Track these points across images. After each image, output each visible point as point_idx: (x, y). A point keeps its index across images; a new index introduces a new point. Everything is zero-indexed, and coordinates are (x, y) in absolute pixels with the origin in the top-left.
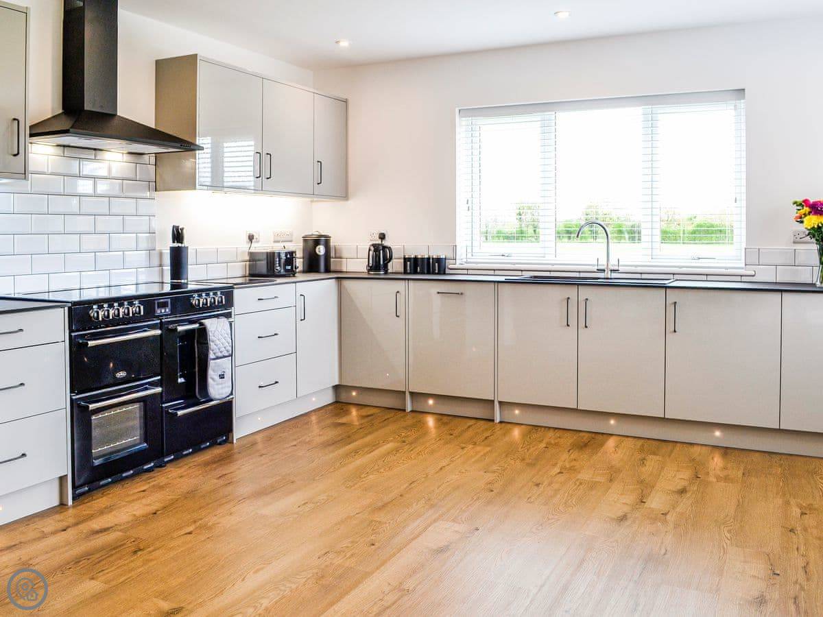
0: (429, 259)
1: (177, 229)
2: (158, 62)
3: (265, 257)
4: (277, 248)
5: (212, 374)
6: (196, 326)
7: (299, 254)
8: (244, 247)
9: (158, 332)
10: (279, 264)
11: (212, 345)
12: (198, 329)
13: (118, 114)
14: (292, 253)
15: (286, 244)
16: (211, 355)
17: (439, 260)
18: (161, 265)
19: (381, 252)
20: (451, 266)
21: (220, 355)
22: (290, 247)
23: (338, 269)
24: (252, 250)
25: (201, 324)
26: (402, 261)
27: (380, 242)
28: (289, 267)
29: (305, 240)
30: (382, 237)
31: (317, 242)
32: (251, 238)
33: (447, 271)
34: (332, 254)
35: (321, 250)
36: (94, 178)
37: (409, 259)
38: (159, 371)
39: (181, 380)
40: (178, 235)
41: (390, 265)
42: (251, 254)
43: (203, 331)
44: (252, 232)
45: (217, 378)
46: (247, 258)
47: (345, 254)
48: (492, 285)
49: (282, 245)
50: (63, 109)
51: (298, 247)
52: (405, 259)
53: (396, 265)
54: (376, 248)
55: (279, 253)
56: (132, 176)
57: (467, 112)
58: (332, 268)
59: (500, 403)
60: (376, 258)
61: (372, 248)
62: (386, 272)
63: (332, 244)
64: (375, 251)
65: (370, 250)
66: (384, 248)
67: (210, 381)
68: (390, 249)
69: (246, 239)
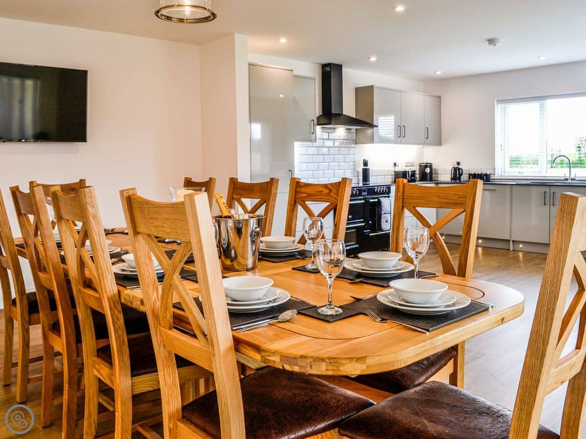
0: (481, 174)
1: (365, 161)
2: (356, 89)
3: (402, 173)
4: (408, 169)
5: (383, 220)
6: (376, 200)
7: (417, 172)
8: (392, 168)
9: (363, 201)
10: (409, 176)
11: (383, 208)
12: (378, 202)
13: (344, 113)
14: (414, 171)
15: (411, 168)
16: (383, 213)
17: (486, 175)
18: (358, 176)
19: (458, 171)
20: (493, 178)
21: (386, 212)
22: (413, 169)
23: (436, 179)
24: (395, 170)
25: (379, 199)
26: (468, 175)
27: (457, 166)
28: (413, 178)
29: (420, 166)
30: (458, 164)
31: (426, 167)
32: (395, 164)
33: (491, 180)
34: (434, 172)
35: (428, 170)
36: (334, 140)
37: (471, 174)
38: (362, 217)
39: (370, 222)
40: (365, 164)
41: (462, 177)
42: (395, 172)
43: (379, 202)
44: (396, 162)
45: (385, 222)
46: (394, 174)
47: (439, 172)
48: (509, 186)
49: (409, 168)
50: (323, 112)
51: (416, 168)
52: (469, 174)
53: (464, 177)
54: (455, 169)
55: (408, 172)
56: (347, 138)
57: (500, 101)
58: (433, 179)
59: (513, 241)
60: (455, 174)
61: (453, 169)
62: (460, 180)
63: (433, 167)
64: (454, 170)
65: (452, 170)
66: (459, 169)
67: (382, 223)
68: (462, 170)
69: (393, 165)
